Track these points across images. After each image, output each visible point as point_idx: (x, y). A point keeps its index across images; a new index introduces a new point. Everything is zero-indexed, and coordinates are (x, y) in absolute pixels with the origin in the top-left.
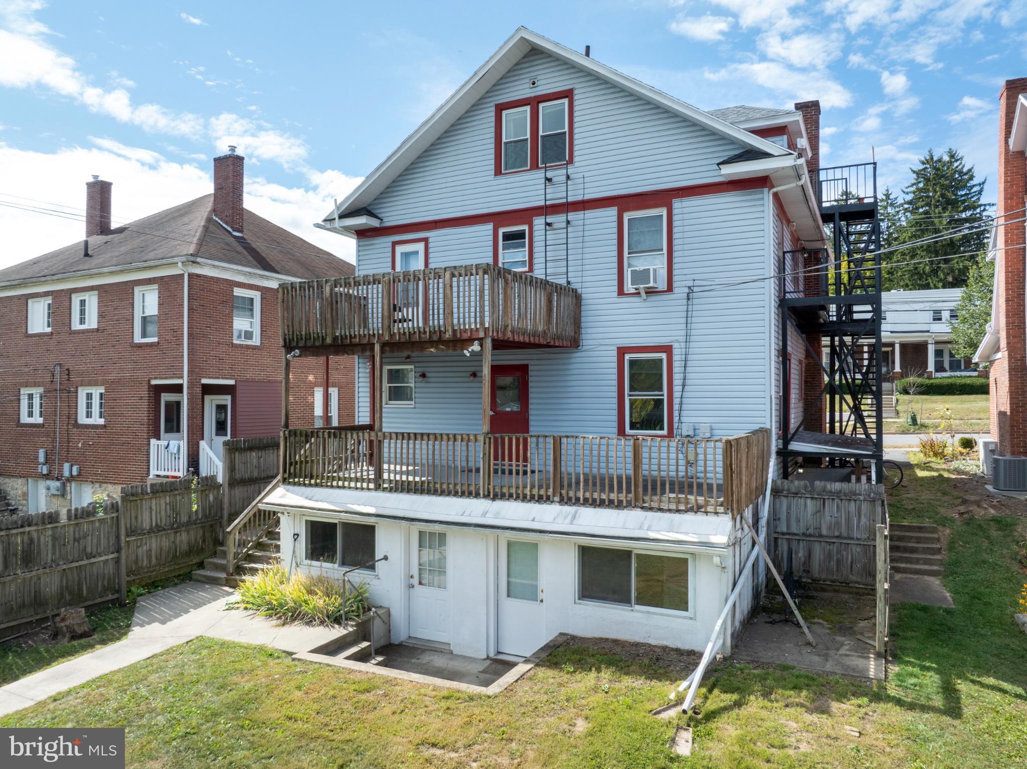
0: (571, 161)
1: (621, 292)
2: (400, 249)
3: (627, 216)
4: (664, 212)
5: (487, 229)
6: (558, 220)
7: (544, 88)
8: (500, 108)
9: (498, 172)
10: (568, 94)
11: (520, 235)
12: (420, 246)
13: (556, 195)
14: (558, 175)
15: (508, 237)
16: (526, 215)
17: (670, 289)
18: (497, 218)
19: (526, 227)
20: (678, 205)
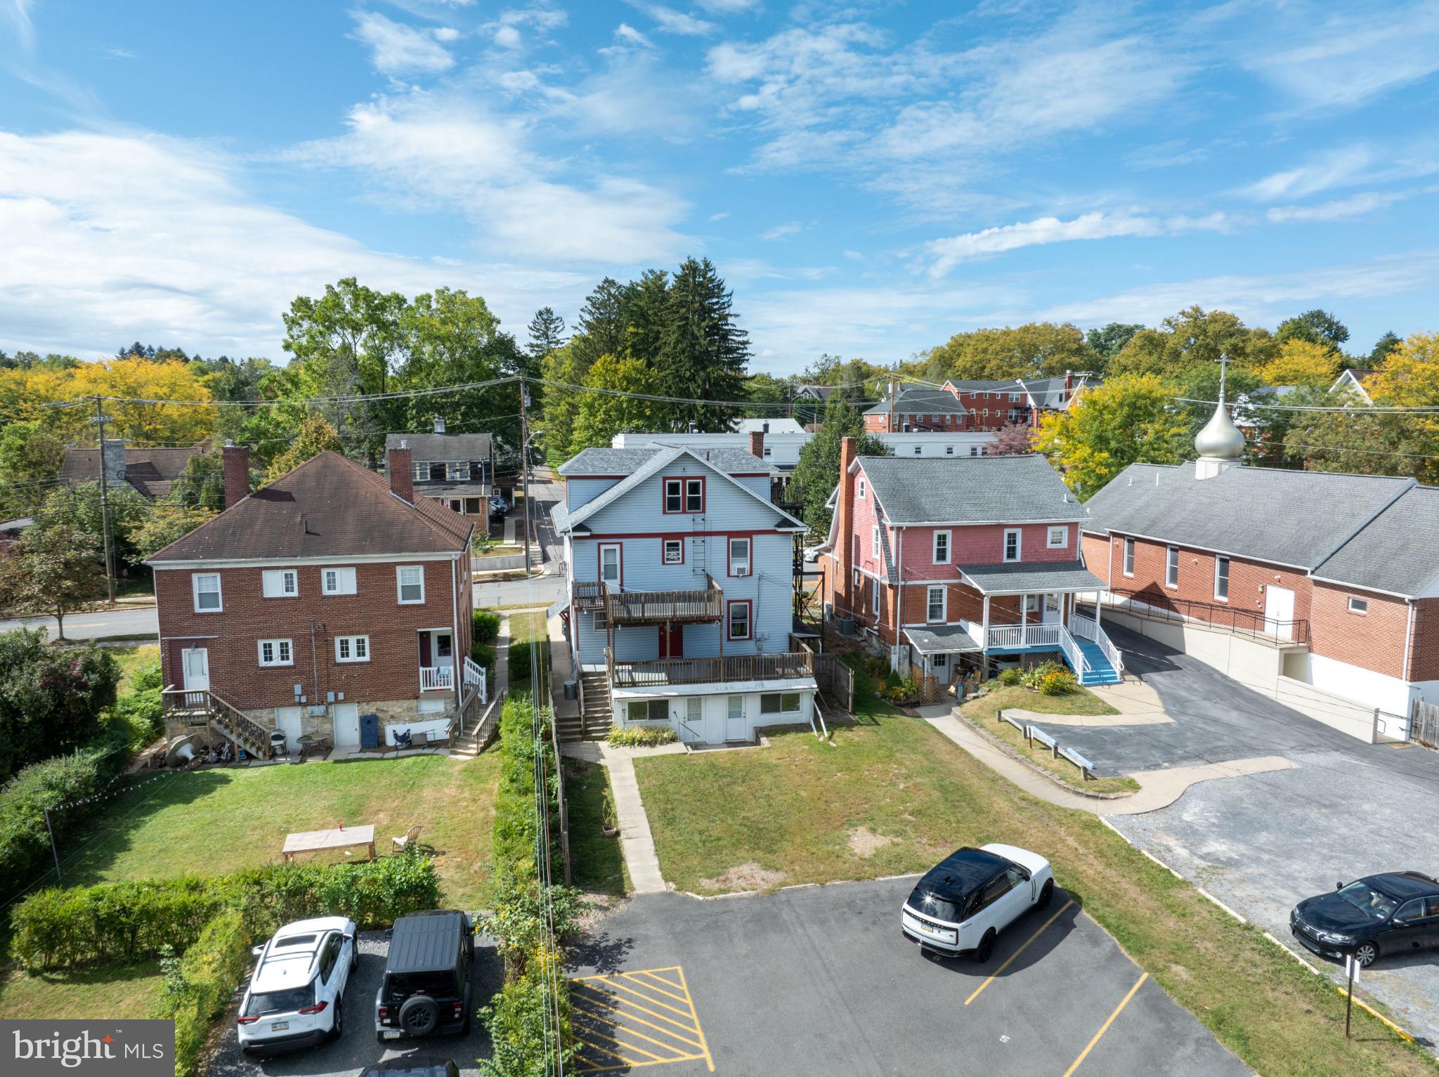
0: (704, 511)
1: (729, 575)
2: (603, 547)
3: (731, 540)
4: (749, 540)
5: (659, 540)
6: (699, 540)
7: (688, 474)
8: (665, 479)
9: (664, 513)
10: (703, 478)
11: (677, 544)
12: (617, 547)
13: (700, 528)
14: (699, 517)
15: (669, 545)
16: (681, 536)
17: (751, 574)
18: (665, 536)
19: (680, 542)
20: (754, 537)
